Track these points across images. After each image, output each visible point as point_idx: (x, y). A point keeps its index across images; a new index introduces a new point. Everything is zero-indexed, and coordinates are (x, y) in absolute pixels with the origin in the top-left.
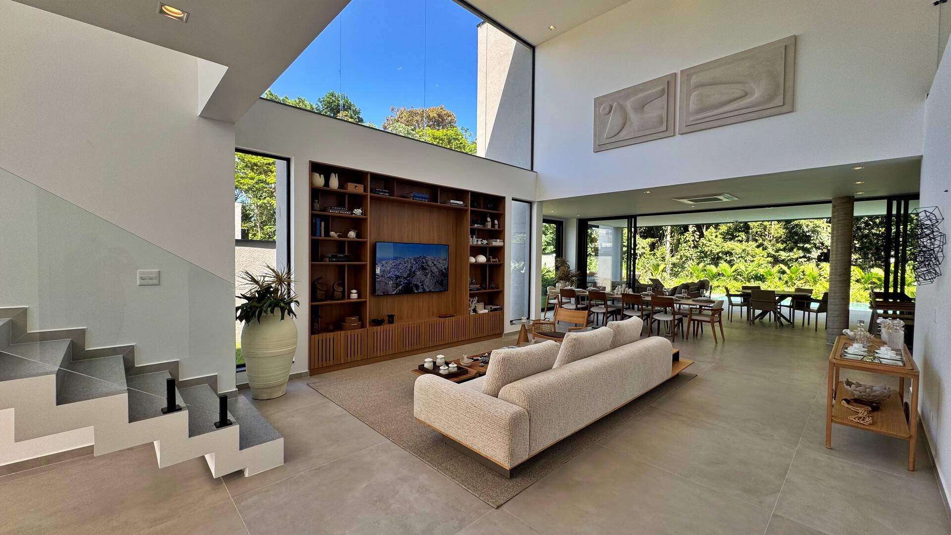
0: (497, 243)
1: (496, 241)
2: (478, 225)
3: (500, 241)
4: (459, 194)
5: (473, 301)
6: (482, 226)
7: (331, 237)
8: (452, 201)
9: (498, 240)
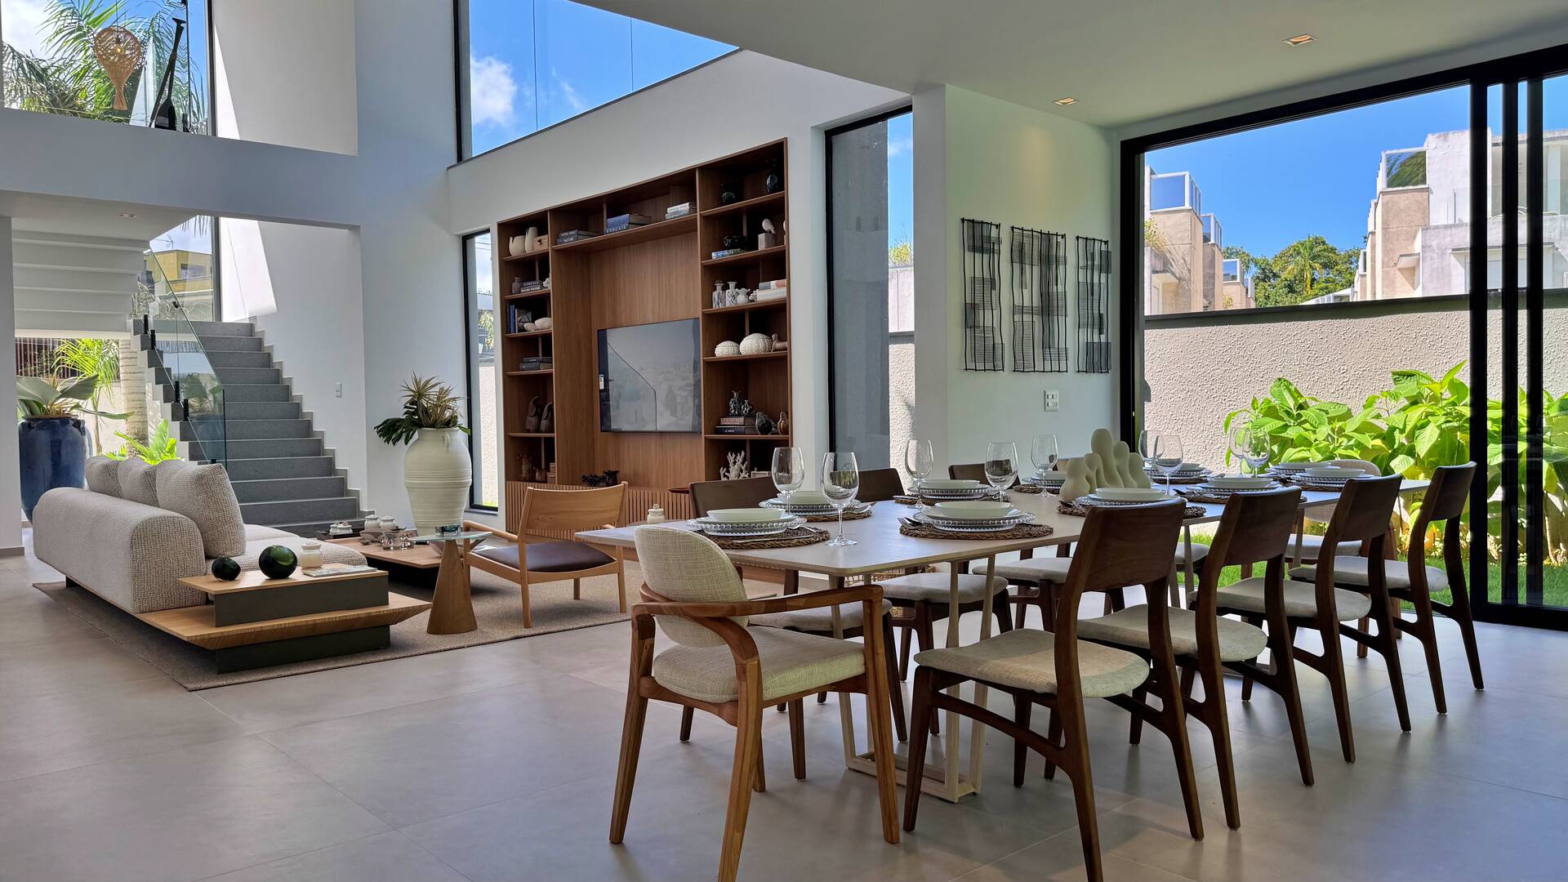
0: (768, 293)
1: (768, 288)
2: (720, 253)
3: (778, 286)
4: (679, 185)
5: (735, 463)
6: (732, 251)
7: (525, 331)
8: (670, 210)
9: (773, 283)
